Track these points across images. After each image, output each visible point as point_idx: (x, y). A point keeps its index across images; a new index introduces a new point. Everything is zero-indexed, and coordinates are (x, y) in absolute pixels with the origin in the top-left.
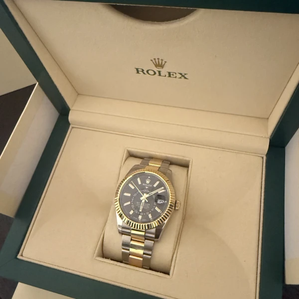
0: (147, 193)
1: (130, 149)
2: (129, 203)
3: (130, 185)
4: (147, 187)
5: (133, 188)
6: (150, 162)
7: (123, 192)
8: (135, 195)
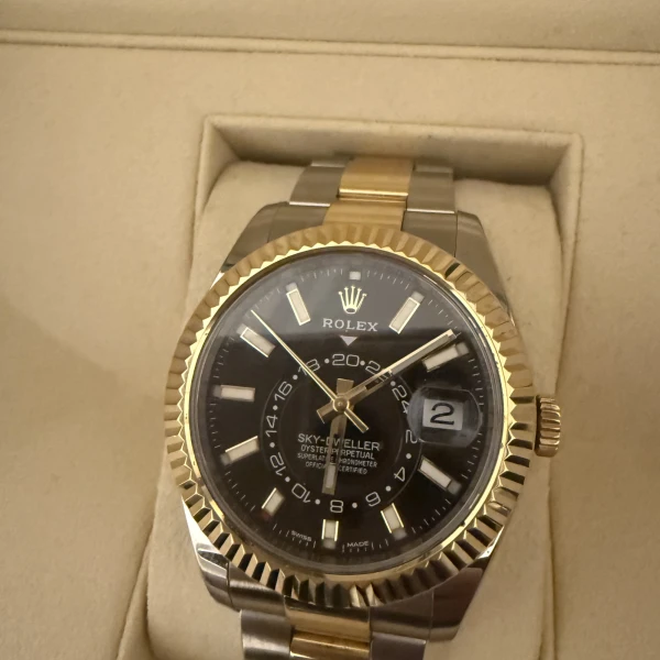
1: (229, 122)
3: (247, 335)
4: (349, 340)
6: (346, 177)
7: (207, 380)
8: (284, 391)
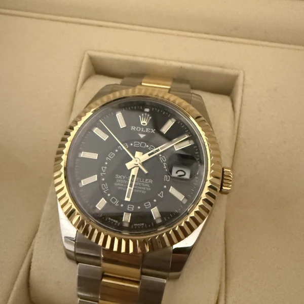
0: (144, 151)
1: (95, 54)
2: (94, 178)
3: (97, 131)
4: (142, 136)
5: (104, 137)
7: (76, 149)
8: (111, 156)
